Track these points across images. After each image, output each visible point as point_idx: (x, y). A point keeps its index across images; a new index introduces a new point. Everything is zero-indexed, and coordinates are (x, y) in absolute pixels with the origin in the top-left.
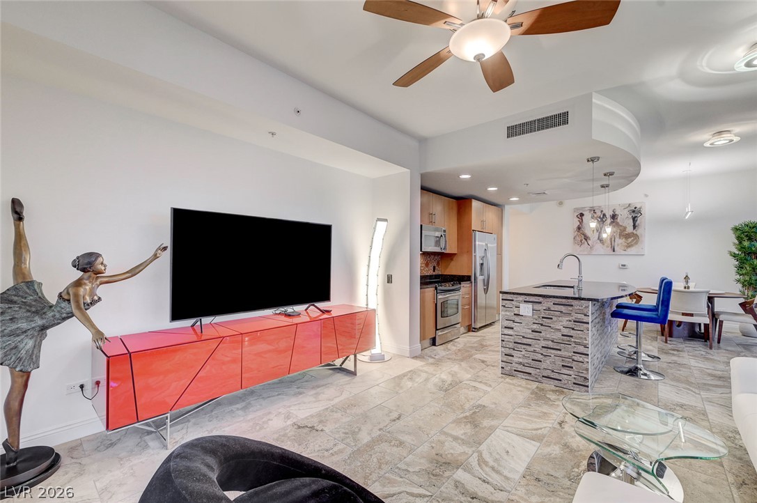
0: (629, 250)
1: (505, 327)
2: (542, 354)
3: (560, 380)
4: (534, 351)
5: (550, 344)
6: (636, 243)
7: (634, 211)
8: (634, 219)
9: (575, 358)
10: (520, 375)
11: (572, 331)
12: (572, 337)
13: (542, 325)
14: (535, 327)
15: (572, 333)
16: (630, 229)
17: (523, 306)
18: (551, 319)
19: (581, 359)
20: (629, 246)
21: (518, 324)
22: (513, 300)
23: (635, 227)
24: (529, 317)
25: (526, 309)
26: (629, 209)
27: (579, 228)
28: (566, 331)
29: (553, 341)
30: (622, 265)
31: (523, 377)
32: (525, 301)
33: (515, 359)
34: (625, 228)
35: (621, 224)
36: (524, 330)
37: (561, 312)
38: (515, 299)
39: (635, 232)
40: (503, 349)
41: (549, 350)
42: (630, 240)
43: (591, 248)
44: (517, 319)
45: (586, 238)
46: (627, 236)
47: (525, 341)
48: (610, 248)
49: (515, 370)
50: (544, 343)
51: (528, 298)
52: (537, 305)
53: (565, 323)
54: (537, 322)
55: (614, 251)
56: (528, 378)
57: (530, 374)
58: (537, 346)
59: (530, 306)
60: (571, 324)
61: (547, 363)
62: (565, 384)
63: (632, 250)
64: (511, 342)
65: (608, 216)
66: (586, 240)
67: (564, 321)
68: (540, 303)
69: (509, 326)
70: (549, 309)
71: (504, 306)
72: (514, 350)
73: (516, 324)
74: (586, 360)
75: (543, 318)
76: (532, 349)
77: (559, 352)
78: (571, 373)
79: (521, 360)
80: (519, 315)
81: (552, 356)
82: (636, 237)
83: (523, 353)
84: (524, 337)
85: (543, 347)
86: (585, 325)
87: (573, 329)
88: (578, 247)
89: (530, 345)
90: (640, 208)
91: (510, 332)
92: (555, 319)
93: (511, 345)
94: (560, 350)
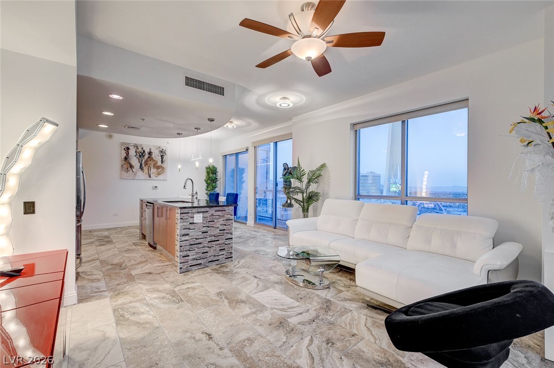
0: (159, 177)
1: (183, 235)
2: (208, 247)
3: (218, 260)
4: (204, 247)
5: (213, 238)
6: (163, 172)
7: (162, 152)
8: (162, 157)
9: (226, 243)
10: (194, 268)
11: (225, 226)
12: (224, 230)
13: (208, 227)
14: (204, 229)
15: (225, 227)
16: (159, 163)
17: (196, 216)
18: (214, 221)
19: (229, 242)
20: (159, 174)
21: (193, 230)
22: (188, 213)
23: (162, 162)
24: (200, 223)
25: (198, 218)
26: (159, 150)
27: (126, 159)
28: (221, 228)
29: (215, 236)
30: (155, 187)
31: (196, 268)
32: (197, 212)
33: (190, 258)
34: (157, 162)
35: (154, 159)
36: (197, 234)
37: (219, 216)
38: (190, 212)
39: (162, 165)
40: (181, 253)
41: (213, 243)
42: (160, 170)
43: (135, 174)
44: (192, 227)
45: (131, 166)
46: (158, 168)
47: (198, 241)
48: (147, 175)
49: (190, 266)
50: (209, 239)
51: (200, 210)
52: (206, 213)
53: (221, 222)
54: (205, 225)
55: (150, 177)
56: (200, 267)
57: (201, 264)
58: (205, 242)
59: (201, 215)
60: (224, 223)
61: (211, 252)
62: (221, 261)
63: (161, 177)
64: (187, 245)
65: (146, 152)
66: (131, 168)
67: (221, 221)
68: (208, 212)
69: (186, 233)
70: (213, 215)
71: (182, 219)
72: (190, 250)
73: (191, 230)
74: (231, 242)
75: (209, 222)
76: (201, 246)
77: (218, 242)
78: (224, 252)
79: (194, 257)
80: (193, 223)
81: (214, 246)
82: (163, 168)
83: (196, 251)
84: (196, 239)
85: (209, 242)
86: (231, 221)
87: (225, 225)
88: (125, 173)
89: (201, 243)
90: (165, 150)
91: (187, 238)
92: (216, 221)
93: (187, 248)
94: (218, 240)
